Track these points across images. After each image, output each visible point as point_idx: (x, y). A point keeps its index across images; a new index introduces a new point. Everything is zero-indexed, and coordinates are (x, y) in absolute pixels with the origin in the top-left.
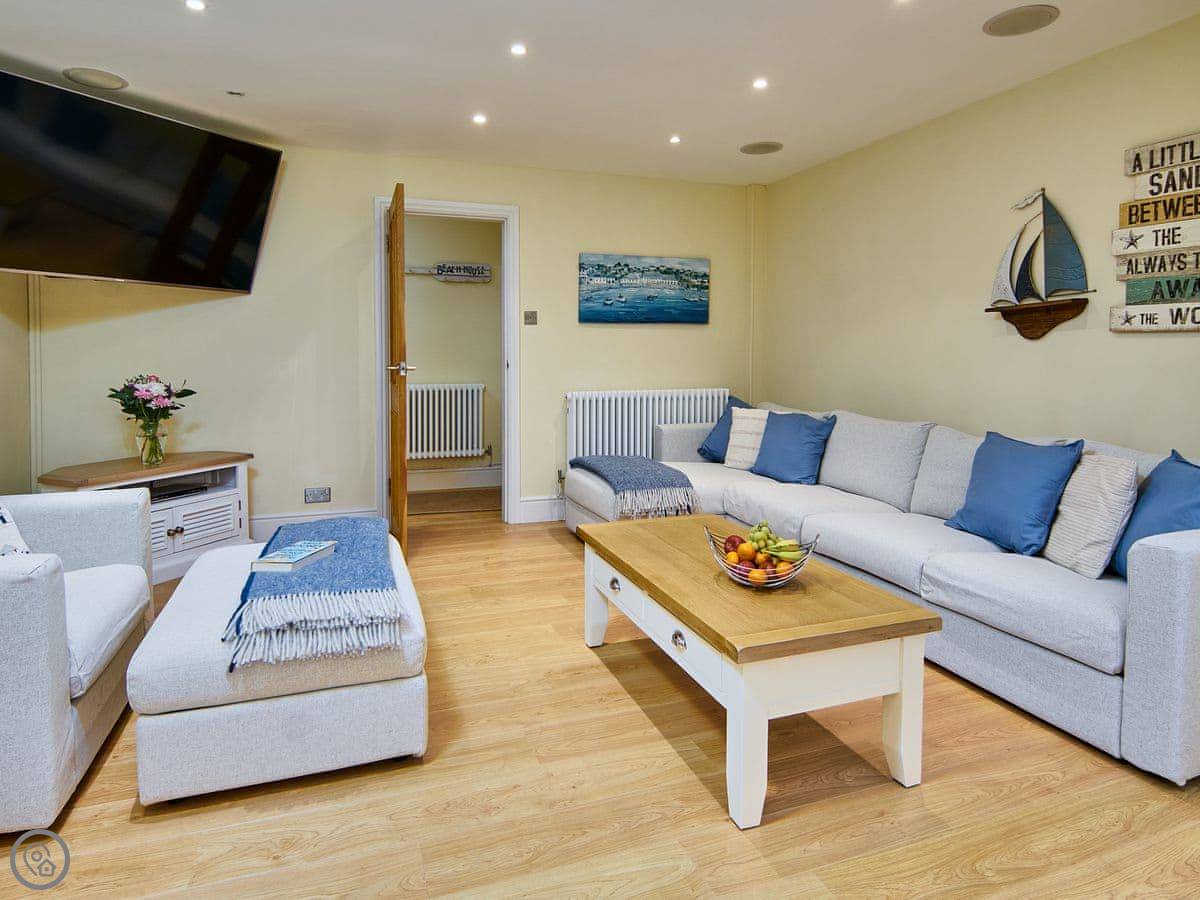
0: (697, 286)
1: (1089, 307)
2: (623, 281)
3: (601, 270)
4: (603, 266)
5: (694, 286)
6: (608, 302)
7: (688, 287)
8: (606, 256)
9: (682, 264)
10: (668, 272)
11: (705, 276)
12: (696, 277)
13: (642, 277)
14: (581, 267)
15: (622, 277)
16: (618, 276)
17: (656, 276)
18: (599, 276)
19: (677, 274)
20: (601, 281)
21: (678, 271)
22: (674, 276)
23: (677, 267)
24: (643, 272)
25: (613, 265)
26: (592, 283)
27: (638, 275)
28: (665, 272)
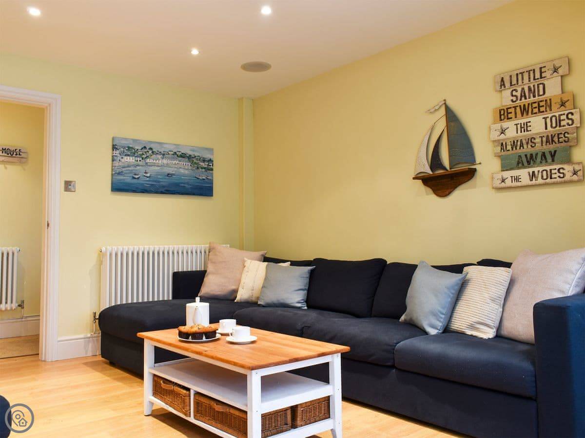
0: (205, 168)
1: (478, 174)
2: (148, 160)
3: (130, 151)
4: (132, 148)
5: (202, 168)
6: (137, 177)
7: (198, 168)
8: (135, 141)
9: (193, 151)
10: (183, 156)
11: (210, 161)
12: (204, 161)
13: (163, 158)
14: (114, 147)
15: (147, 157)
16: (144, 156)
17: (173, 159)
18: (128, 155)
19: (190, 158)
20: (130, 160)
21: (190, 155)
22: (187, 160)
23: (190, 153)
24: (164, 155)
25: (140, 148)
26: (123, 160)
27: (160, 157)
28: (181, 156)
